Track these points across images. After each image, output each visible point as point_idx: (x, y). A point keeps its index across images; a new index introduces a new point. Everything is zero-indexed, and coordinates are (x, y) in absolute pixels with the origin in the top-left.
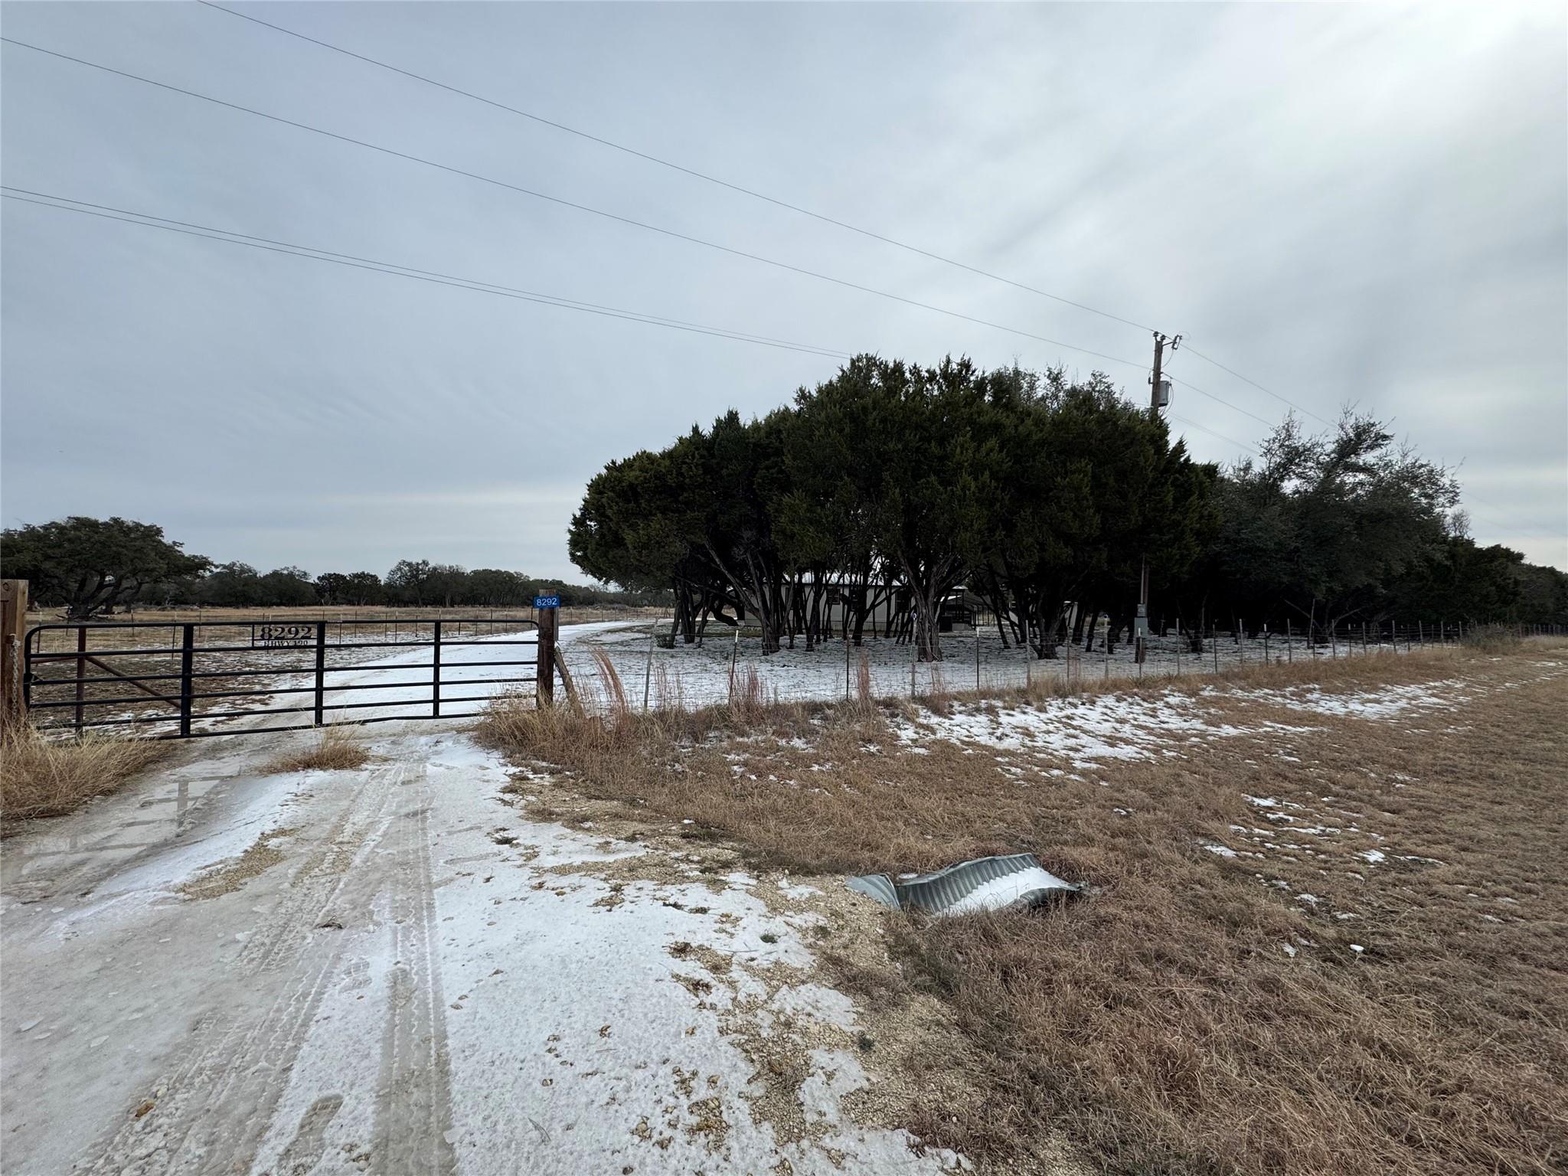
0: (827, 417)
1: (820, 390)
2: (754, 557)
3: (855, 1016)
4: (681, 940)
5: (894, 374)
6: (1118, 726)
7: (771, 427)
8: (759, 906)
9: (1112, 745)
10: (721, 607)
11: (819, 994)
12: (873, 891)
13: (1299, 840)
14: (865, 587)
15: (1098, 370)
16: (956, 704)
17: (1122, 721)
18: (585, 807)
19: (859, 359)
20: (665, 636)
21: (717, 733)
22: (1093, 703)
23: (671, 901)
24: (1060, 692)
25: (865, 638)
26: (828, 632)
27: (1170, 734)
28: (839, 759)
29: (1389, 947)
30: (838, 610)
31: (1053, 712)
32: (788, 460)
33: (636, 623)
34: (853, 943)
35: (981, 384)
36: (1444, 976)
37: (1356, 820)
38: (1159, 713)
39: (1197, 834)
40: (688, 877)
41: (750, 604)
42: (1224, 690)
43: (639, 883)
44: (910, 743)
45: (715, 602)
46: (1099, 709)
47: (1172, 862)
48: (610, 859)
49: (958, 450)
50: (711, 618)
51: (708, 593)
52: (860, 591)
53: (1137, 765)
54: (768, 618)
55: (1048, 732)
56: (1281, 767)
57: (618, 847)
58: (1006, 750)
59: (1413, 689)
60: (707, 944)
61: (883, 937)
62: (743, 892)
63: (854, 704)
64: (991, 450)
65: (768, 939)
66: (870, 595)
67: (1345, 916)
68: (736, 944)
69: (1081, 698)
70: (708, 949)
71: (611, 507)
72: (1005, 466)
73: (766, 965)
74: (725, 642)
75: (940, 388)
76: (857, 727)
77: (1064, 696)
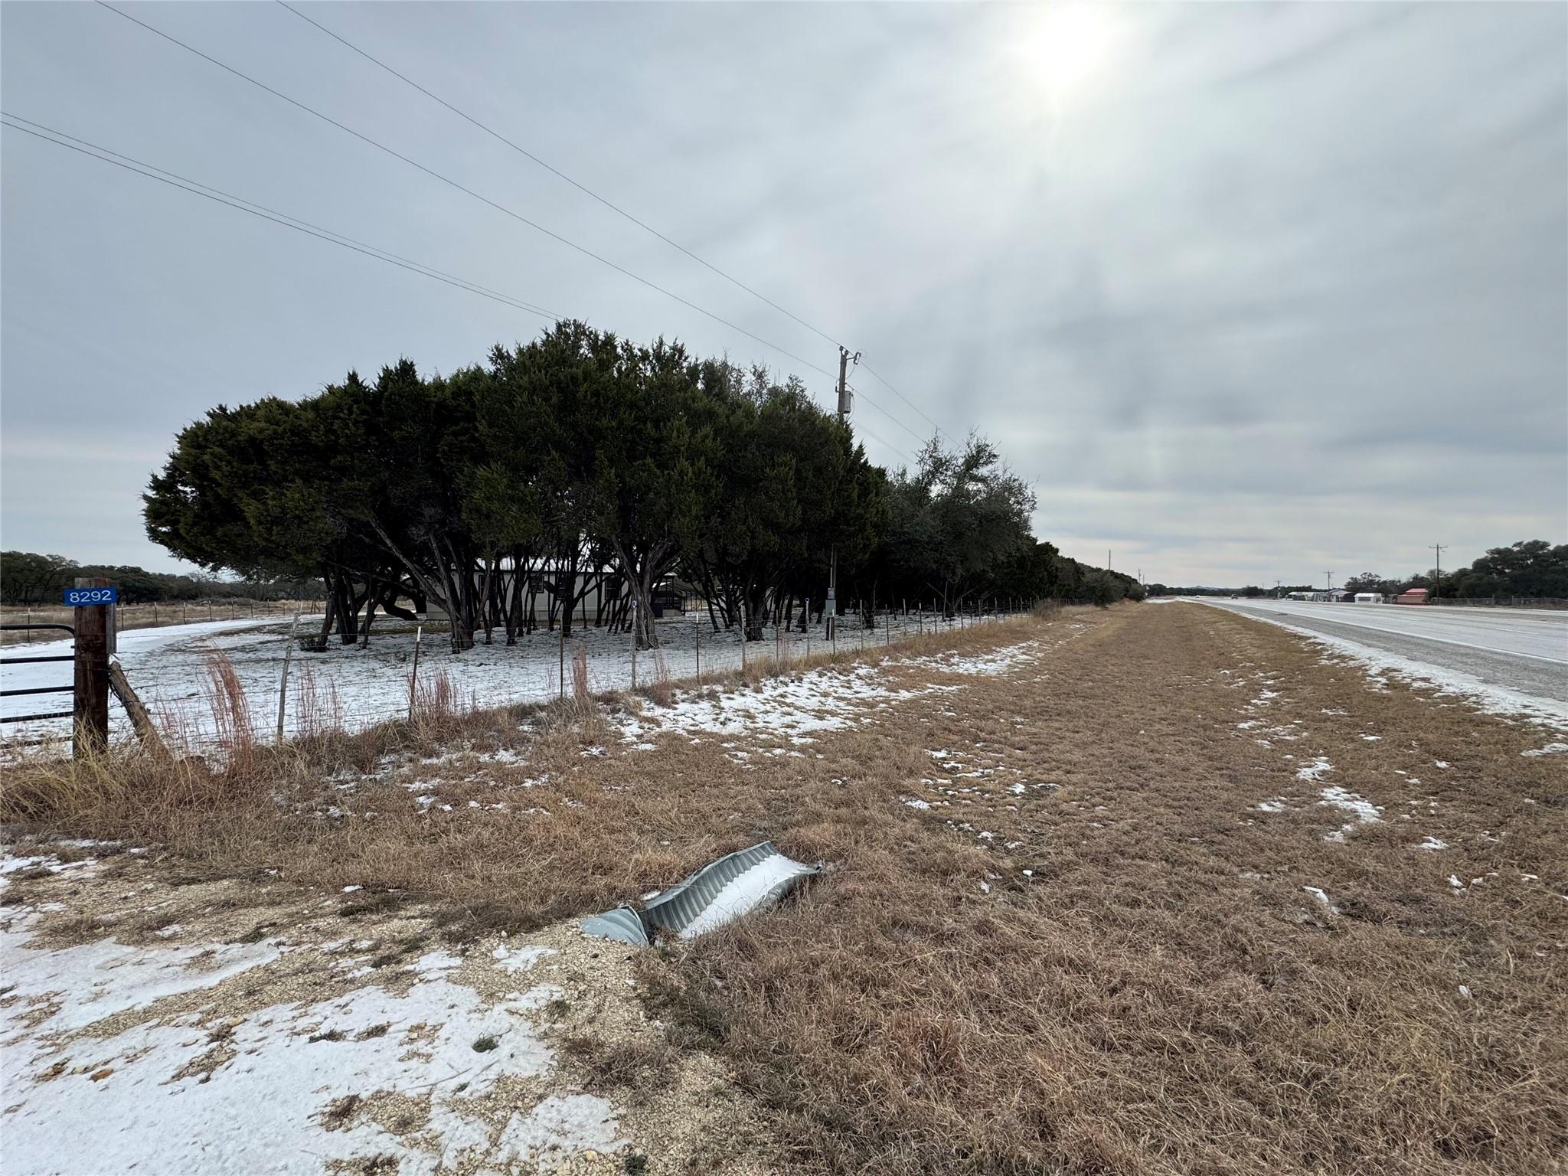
0: (531, 383)
1: (520, 351)
2: (439, 540)
3: (616, 1124)
4: (341, 1094)
5: (605, 347)
6: (823, 699)
7: (459, 388)
8: (467, 996)
9: (821, 719)
10: (393, 599)
11: (564, 1109)
12: (617, 931)
13: (969, 784)
14: (574, 573)
15: (795, 374)
16: (678, 692)
17: (825, 695)
18: (168, 900)
19: (566, 325)
20: (312, 636)
21: (393, 757)
22: (800, 680)
23: (324, 1030)
24: (773, 672)
25: (575, 628)
26: (532, 623)
27: (864, 703)
28: (558, 768)
29: (1047, 866)
30: (543, 600)
31: (768, 692)
32: (482, 426)
33: (268, 621)
34: (600, 1011)
35: (694, 371)
36: (1086, 882)
37: (1001, 759)
38: (853, 684)
39: (900, 793)
40: (352, 981)
41: (435, 594)
42: (896, 660)
43: (265, 1014)
44: (635, 739)
45: (386, 593)
46: (806, 685)
47: (886, 824)
48: (211, 980)
49: (675, 434)
50: (380, 612)
51: (376, 581)
52: (566, 579)
53: (843, 735)
54: (458, 610)
55: (766, 712)
56: (946, 722)
57: (229, 956)
58: (731, 735)
59: (1011, 650)
60: (387, 1087)
61: (635, 989)
62: (442, 982)
63: (571, 702)
64: (706, 436)
65: (484, 1045)
66: (579, 582)
67: (1013, 846)
68: (436, 1071)
69: (790, 676)
70: (389, 1094)
71: (217, 468)
72: (719, 454)
73: (483, 1088)
74: (401, 640)
75: (653, 369)
76: (576, 729)
77: (775, 676)
